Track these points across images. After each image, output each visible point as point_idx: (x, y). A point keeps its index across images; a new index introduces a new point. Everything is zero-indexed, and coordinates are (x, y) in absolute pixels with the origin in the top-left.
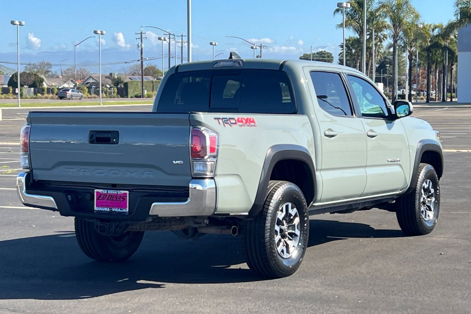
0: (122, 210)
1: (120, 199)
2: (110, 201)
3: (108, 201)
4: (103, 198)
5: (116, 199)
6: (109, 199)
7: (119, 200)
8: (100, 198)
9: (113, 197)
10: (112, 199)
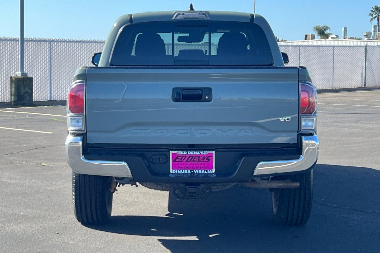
0: (207, 171)
1: (204, 160)
2: (190, 162)
3: (187, 162)
4: (181, 160)
5: (198, 160)
6: (189, 160)
7: (202, 161)
8: (177, 160)
9: (195, 158)
10: (194, 160)
